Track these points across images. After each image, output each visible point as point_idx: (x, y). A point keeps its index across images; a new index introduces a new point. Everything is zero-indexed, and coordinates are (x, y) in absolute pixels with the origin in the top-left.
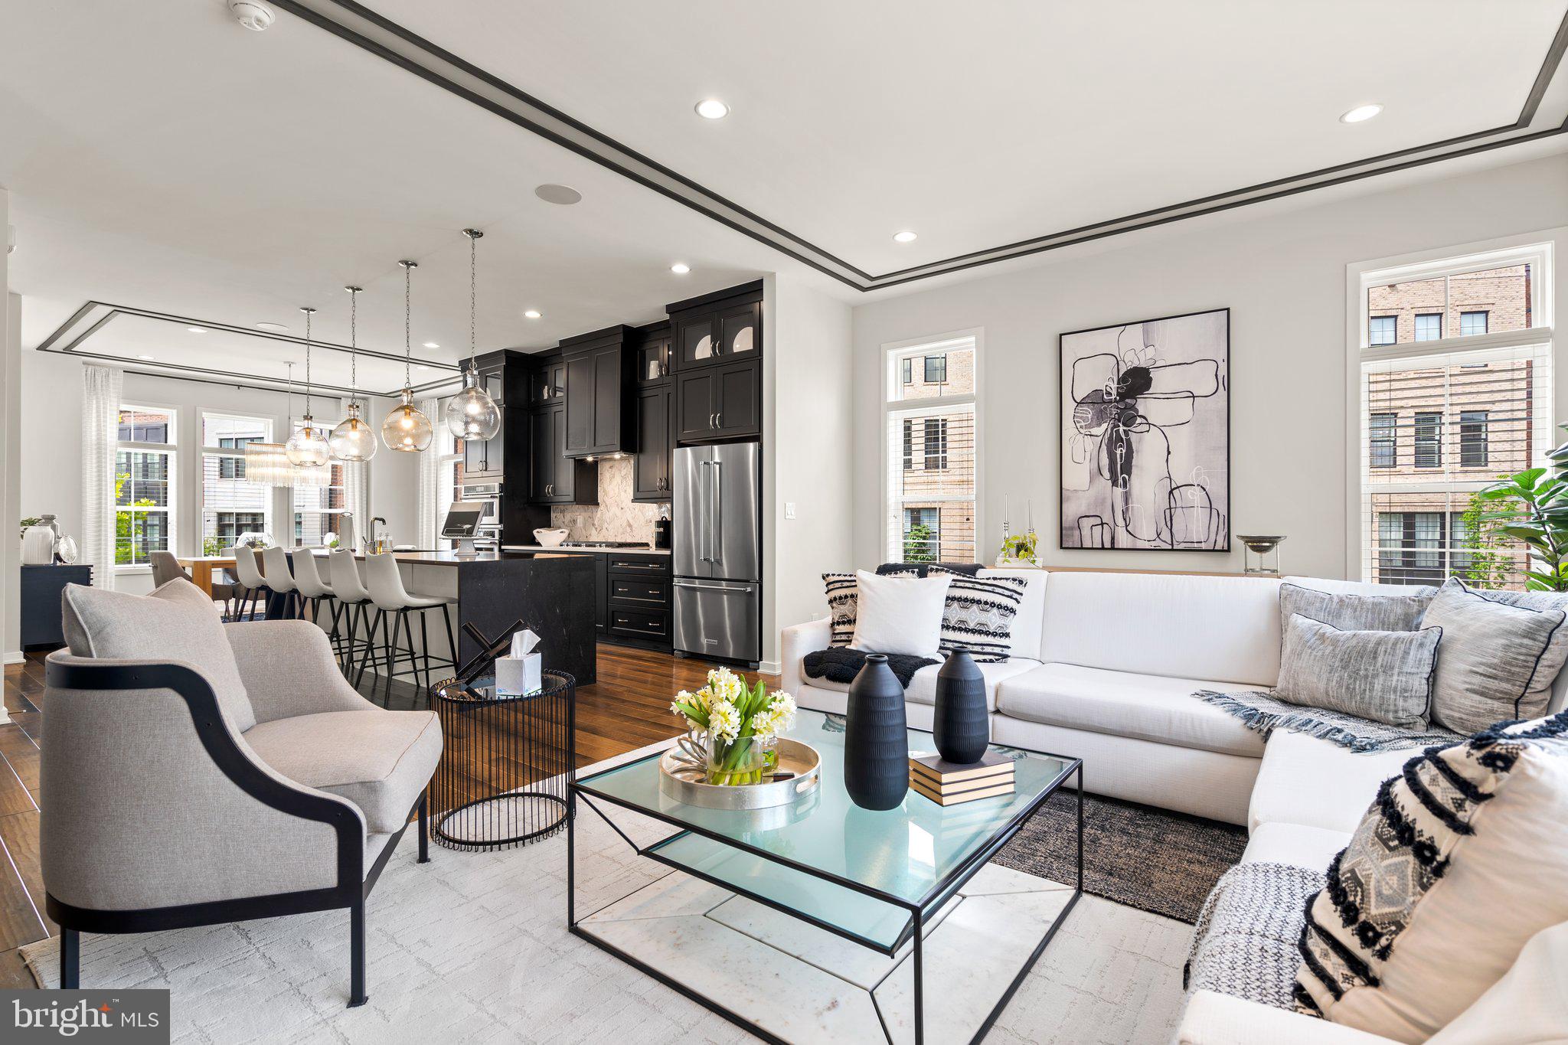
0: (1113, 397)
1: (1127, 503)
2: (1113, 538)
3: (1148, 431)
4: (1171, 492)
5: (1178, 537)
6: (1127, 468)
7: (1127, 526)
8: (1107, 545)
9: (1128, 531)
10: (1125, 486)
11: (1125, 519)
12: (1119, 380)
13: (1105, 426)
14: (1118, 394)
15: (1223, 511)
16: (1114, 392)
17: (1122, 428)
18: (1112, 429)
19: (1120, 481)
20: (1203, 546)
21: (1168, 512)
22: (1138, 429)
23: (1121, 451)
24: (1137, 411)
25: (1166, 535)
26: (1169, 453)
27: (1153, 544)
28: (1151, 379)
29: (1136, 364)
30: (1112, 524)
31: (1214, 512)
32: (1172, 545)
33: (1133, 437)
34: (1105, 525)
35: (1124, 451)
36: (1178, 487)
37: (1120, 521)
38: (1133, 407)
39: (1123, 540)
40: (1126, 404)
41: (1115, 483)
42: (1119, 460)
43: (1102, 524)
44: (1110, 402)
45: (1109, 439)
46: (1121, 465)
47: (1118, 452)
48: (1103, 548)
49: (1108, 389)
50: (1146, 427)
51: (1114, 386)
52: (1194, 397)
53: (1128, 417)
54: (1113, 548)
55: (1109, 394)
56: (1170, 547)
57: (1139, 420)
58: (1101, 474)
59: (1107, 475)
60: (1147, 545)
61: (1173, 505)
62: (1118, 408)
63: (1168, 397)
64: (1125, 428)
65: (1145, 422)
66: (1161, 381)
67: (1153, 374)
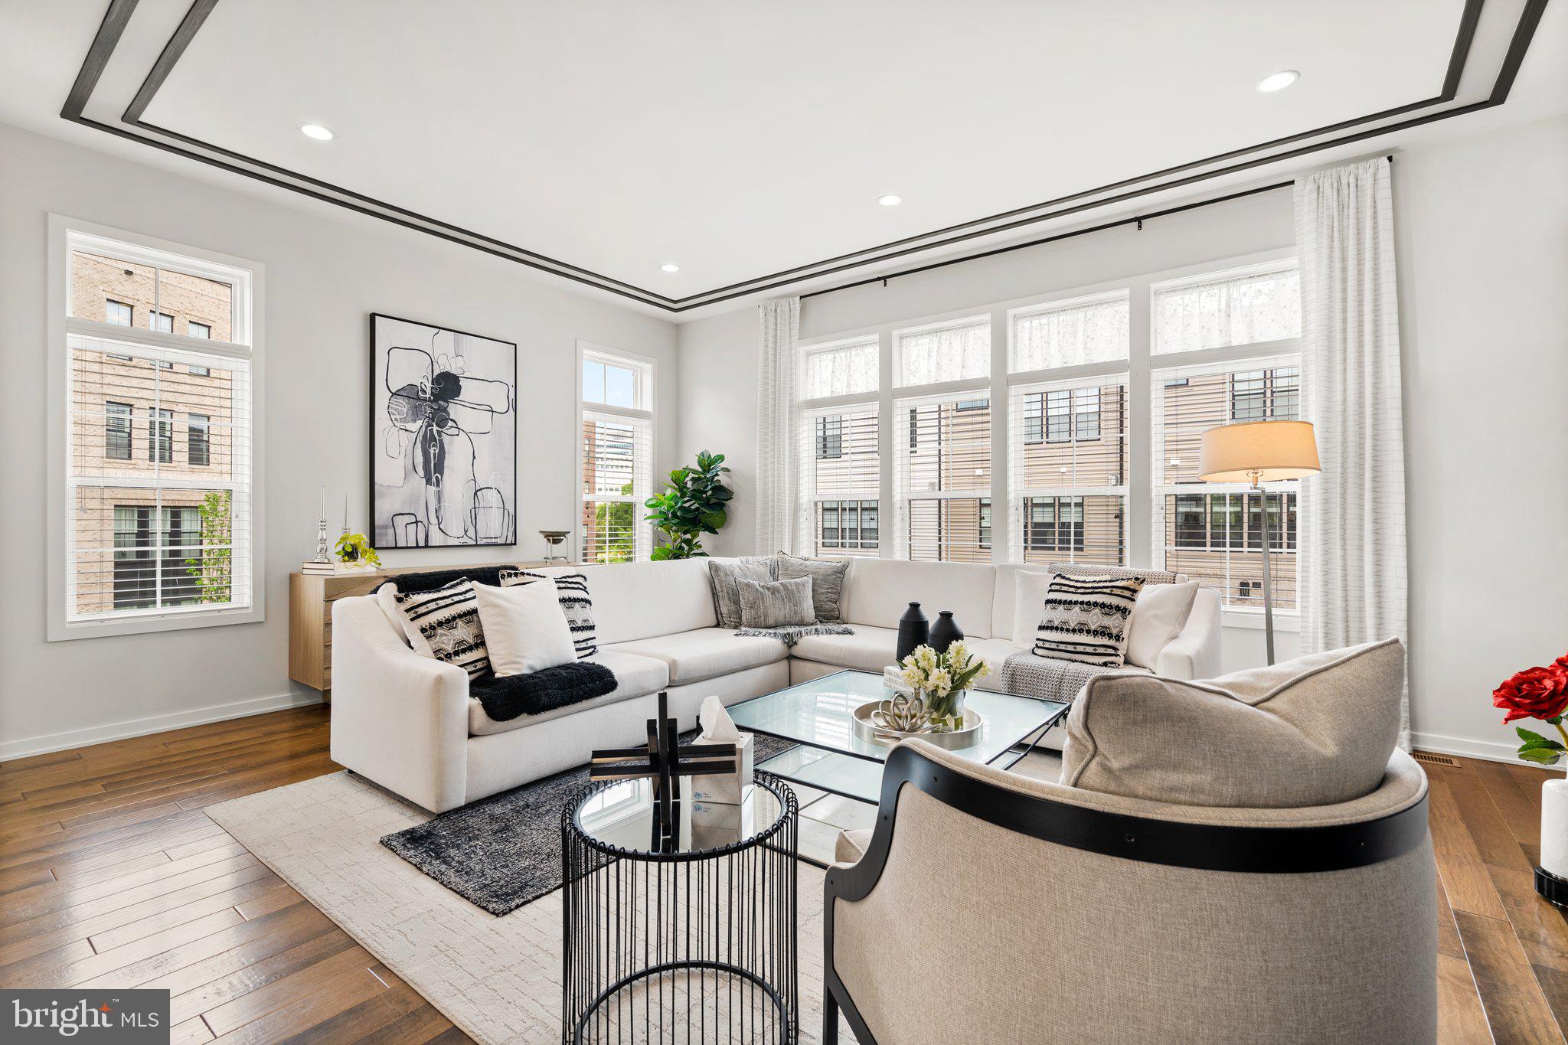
0: (428, 396)
1: (439, 502)
2: (427, 536)
3: (458, 435)
4: (475, 494)
5: (480, 534)
6: (440, 468)
7: (439, 524)
8: (422, 543)
9: (440, 529)
10: (438, 485)
11: (438, 518)
12: (433, 380)
13: (419, 423)
14: (432, 394)
15: (512, 512)
16: (429, 391)
17: (435, 428)
18: (427, 427)
19: (434, 480)
20: (499, 541)
21: (473, 510)
22: (450, 432)
23: (435, 450)
24: (449, 414)
25: (471, 533)
26: (474, 458)
27: (462, 540)
28: (460, 388)
29: (448, 369)
30: (426, 522)
31: (506, 512)
32: (476, 541)
33: (446, 439)
34: (419, 524)
35: (437, 451)
36: (481, 489)
37: (433, 519)
38: (445, 410)
39: (436, 539)
40: (440, 405)
41: (428, 482)
42: (432, 459)
43: (417, 522)
44: (425, 400)
45: (423, 436)
46: (435, 464)
47: (432, 451)
48: (417, 547)
49: (424, 387)
50: (456, 431)
51: (429, 385)
52: (492, 411)
53: (441, 418)
54: (427, 546)
55: (424, 392)
56: (474, 543)
57: (450, 424)
58: (416, 472)
59: (421, 473)
60: (456, 542)
61: (477, 505)
62: (432, 408)
63: (474, 407)
64: (438, 429)
65: (455, 426)
66: (469, 390)
67: (462, 382)
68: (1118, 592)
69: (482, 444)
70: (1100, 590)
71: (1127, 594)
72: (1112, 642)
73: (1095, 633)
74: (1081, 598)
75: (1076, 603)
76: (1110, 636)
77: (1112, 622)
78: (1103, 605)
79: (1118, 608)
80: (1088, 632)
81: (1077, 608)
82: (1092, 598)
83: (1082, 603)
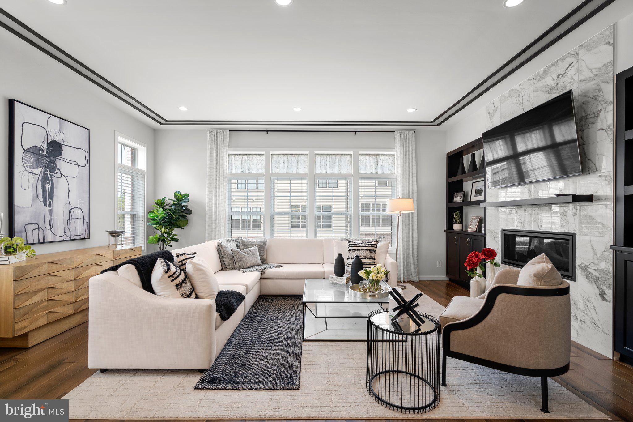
0: (45, 154)
1: (51, 216)
2: (44, 236)
3: (61, 177)
4: (70, 211)
5: (73, 234)
6: (51, 196)
7: (51, 229)
8: (41, 241)
9: (51, 232)
10: (50, 206)
11: (50, 225)
12: (47, 144)
13: (40, 169)
14: (47, 153)
15: (88, 221)
16: (45, 151)
17: (49, 173)
18: (44, 172)
19: (48, 203)
20: (81, 237)
21: (69, 220)
22: (56, 175)
23: (49, 186)
24: (56, 166)
25: (68, 233)
26: (69, 191)
27: (63, 238)
28: (62, 150)
29: (55, 139)
30: (44, 228)
31: (85, 221)
32: (70, 237)
33: (55, 179)
34: (40, 229)
35: (50, 186)
36: (72, 209)
37: (48, 227)
38: (54, 162)
39: (49, 238)
40: (51, 160)
41: (45, 204)
42: (47, 191)
43: (39, 228)
44: (43, 156)
45: (42, 177)
46: (49, 194)
47: (47, 186)
48: (39, 243)
49: (42, 148)
50: (59, 175)
51: (45, 147)
52: (78, 165)
53: (51, 167)
54: (44, 242)
55: (43, 151)
56: (69, 239)
57: (57, 171)
58: (38, 198)
59: (41, 198)
60: (60, 239)
61: (71, 218)
62: (47, 161)
63: (70, 162)
64: (50, 173)
65: (60, 172)
66: (67, 153)
67: (63, 148)
68: (373, 246)
69: (74, 183)
70: (368, 246)
71: (375, 246)
72: (373, 261)
73: (369, 258)
74: (363, 248)
75: (362, 250)
76: (373, 259)
77: (372, 255)
78: (370, 250)
79: (373, 250)
80: (367, 258)
81: (362, 251)
82: (367, 248)
83: (364, 250)
